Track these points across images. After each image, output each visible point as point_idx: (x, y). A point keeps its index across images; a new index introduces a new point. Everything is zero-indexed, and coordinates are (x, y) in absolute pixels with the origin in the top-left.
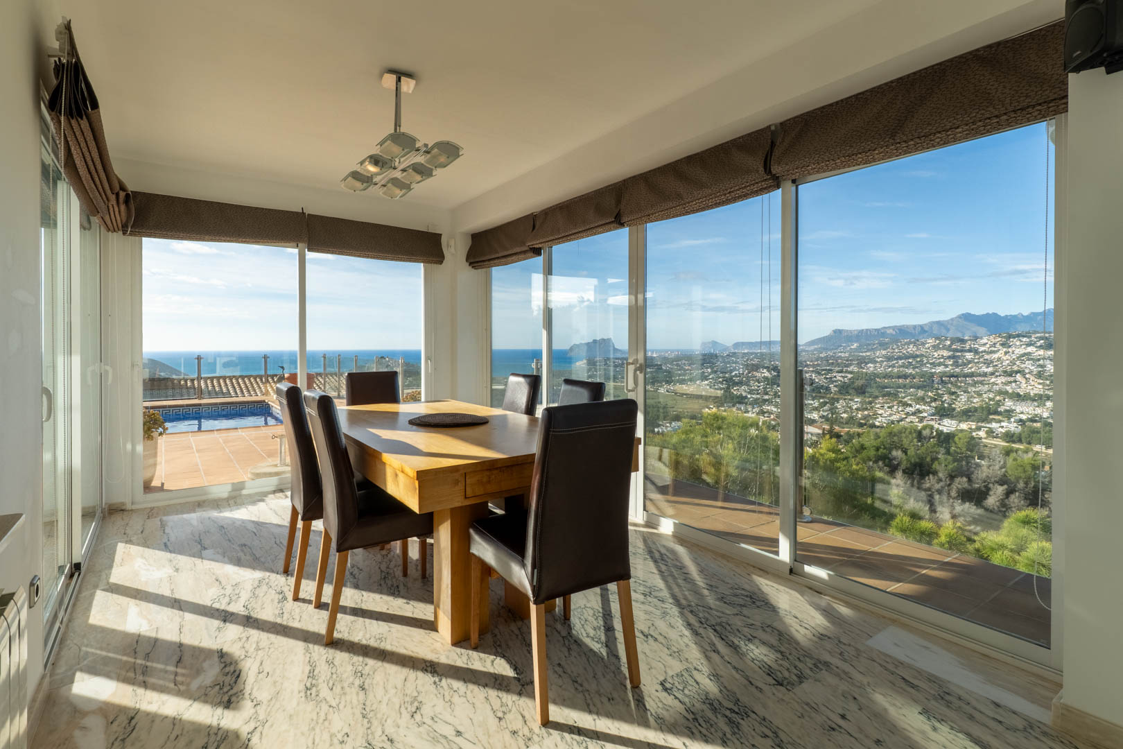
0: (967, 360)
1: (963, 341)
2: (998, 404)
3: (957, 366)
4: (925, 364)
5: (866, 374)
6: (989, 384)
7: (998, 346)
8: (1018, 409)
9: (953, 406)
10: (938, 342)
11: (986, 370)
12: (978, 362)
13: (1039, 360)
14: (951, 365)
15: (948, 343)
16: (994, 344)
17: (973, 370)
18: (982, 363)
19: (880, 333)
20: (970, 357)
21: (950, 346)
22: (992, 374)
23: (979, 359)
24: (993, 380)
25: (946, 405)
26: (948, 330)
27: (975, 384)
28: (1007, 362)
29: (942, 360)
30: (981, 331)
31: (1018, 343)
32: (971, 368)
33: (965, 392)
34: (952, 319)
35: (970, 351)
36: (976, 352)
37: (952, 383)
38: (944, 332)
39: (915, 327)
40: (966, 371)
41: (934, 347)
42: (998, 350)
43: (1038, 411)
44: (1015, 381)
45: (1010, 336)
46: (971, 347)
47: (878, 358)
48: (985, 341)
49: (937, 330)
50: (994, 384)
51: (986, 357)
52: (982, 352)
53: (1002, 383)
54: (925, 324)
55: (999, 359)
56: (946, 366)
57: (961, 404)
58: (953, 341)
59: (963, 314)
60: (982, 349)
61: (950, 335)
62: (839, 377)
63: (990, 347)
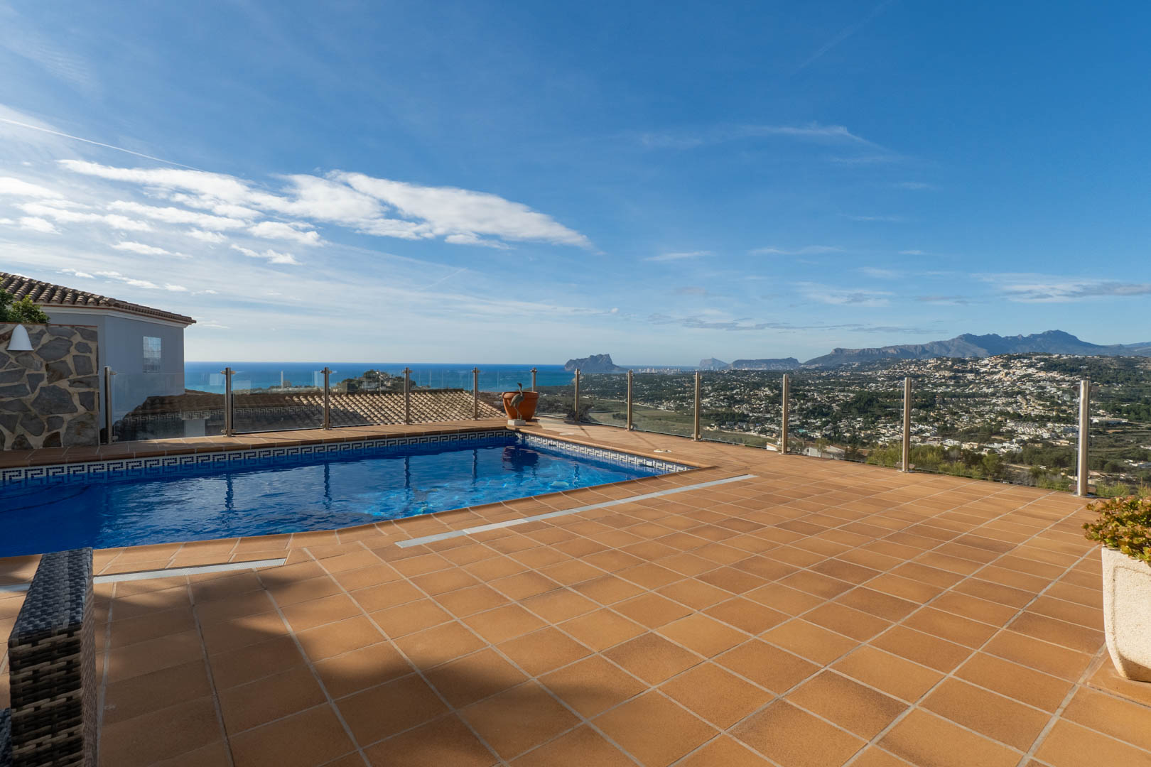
0: (968, 380)
1: (964, 362)
2: (1000, 424)
3: (959, 387)
4: (927, 384)
5: (869, 393)
6: (990, 405)
7: (999, 367)
8: (1020, 430)
9: (956, 426)
10: (939, 362)
11: (987, 391)
12: (979, 383)
13: (1039, 381)
14: (953, 385)
15: (950, 363)
16: (996, 365)
17: (974, 390)
18: (983, 383)
19: (882, 353)
20: (971, 377)
21: (952, 366)
22: (993, 394)
23: (980, 379)
24: (994, 401)
25: (948, 425)
26: (949, 351)
27: (976, 404)
28: (1008, 383)
29: (943, 380)
30: (981, 352)
31: (1019, 365)
32: (972, 389)
33: (966, 412)
34: (953, 340)
35: (971, 371)
36: (977, 372)
37: (953, 403)
38: (944, 353)
39: (916, 347)
40: (967, 391)
41: (935, 367)
42: (999, 372)
43: (1040, 432)
44: (1016, 402)
45: (1010, 358)
46: (972, 368)
47: (880, 377)
48: (986, 362)
49: (937, 350)
50: (995, 404)
51: (987, 378)
52: (983, 373)
53: (1003, 403)
54: (927, 345)
55: (1000, 380)
56: (948, 386)
57: (963, 424)
58: (955, 361)
59: (964, 335)
60: (983, 370)
61: (951, 355)
62: (841, 396)
63: (991, 368)
